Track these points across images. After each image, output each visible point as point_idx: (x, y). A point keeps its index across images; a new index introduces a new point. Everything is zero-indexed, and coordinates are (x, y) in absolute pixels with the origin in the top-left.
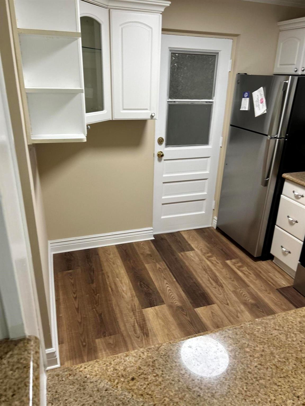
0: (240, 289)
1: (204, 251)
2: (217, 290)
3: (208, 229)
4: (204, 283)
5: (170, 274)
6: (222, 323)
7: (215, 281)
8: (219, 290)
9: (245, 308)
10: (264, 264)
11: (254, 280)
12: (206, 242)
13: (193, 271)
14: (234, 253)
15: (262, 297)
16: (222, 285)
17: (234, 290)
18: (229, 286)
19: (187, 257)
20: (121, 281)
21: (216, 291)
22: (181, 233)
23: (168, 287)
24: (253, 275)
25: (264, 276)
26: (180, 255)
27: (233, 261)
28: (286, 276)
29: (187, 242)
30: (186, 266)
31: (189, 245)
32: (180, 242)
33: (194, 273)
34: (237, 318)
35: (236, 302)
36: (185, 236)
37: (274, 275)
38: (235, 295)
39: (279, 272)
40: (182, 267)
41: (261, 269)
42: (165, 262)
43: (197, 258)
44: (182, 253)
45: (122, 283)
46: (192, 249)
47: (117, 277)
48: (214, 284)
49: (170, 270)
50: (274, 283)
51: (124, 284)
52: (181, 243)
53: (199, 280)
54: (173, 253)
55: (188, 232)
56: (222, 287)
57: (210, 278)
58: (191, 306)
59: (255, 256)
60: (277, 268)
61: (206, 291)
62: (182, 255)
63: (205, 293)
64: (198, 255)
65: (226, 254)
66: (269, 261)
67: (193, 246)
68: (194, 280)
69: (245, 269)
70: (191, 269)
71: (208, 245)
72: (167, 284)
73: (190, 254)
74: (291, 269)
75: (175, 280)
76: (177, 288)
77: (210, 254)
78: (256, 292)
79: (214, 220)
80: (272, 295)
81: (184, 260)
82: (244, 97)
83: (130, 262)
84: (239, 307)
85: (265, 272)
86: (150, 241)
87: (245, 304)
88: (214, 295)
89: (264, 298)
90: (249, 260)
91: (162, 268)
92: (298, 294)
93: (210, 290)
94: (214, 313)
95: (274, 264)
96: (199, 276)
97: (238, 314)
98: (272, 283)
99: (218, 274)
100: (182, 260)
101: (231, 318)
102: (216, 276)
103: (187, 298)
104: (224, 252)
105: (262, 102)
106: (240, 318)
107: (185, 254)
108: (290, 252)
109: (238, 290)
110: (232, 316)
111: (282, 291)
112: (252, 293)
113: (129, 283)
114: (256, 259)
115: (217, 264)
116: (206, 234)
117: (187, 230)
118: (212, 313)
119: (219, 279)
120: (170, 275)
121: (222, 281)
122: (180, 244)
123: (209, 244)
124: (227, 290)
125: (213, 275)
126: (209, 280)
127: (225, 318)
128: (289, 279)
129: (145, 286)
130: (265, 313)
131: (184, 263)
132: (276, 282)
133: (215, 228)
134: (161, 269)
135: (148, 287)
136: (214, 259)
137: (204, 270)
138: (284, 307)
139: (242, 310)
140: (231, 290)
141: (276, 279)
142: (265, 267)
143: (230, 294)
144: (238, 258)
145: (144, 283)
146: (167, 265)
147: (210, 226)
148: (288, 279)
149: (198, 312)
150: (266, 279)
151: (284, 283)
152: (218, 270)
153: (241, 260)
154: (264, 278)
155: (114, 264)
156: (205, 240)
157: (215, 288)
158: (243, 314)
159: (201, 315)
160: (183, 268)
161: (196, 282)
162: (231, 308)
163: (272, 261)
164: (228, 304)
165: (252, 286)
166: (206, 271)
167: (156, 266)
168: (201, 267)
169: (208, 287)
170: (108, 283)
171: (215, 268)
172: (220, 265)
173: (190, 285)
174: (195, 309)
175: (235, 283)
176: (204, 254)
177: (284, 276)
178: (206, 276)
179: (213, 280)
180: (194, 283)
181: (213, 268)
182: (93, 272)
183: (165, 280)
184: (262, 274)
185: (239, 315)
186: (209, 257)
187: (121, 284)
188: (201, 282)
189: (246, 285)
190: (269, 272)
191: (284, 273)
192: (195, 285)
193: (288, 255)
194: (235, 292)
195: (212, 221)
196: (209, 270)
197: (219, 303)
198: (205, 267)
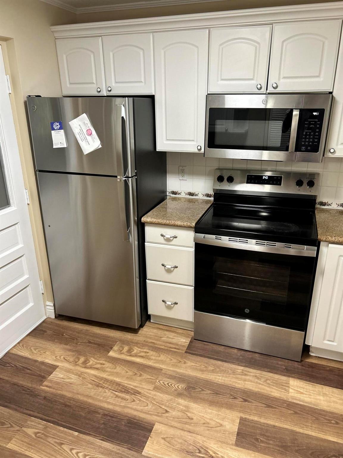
0: (157, 381)
1: (71, 360)
2: (138, 402)
3: (44, 324)
4: (115, 405)
5: (60, 430)
6: (186, 443)
7: (125, 392)
8: (140, 400)
9: (185, 400)
10: (147, 331)
11: (157, 358)
12: (61, 343)
13: (85, 399)
14: (106, 338)
15: (184, 372)
16: (137, 391)
17: (154, 386)
18: (146, 386)
19: (58, 383)
21: (138, 404)
22: (15, 351)
23: (77, 453)
24: (151, 353)
25: (161, 345)
26: (45, 387)
27: (116, 348)
28: (177, 331)
29: (36, 361)
30: (70, 399)
31: (43, 363)
32: (26, 368)
33: (90, 401)
34: (192, 421)
35: (171, 400)
36: (25, 353)
37: (168, 337)
38: (160, 393)
39: (167, 330)
40: (66, 406)
41: (150, 338)
42: (35, 417)
43: (72, 376)
44: (45, 383)
46: (54, 368)
48: (127, 397)
49: (53, 423)
50: (177, 347)
52: (29, 369)
53: (105, 405)
54: (33, 393)
55: (21, 344)
56: (139, 393)
57: (115, 392)
58: (135, 453)
59: (136, 328)
60: (161, 327)
61: (129, 416)
62: (47, 386)
63: (130, 418)
64: (68, 371)
65: (99, 345)
66: (148, 323)
67: (50, 360)
68: (100, 411)
69: (136, 350)
70: (81, 398)
71: (68, 347)
72: (71, 450)
73: (57, 376)
74: (178, 320)
75: (76, 434)
76: (92, 444)
77: (82, 359)
78: (174, 371)
79: (48, 307)
80: (189, 363)
81: (59, 392)
82: (54, 129)
84: (178, 404)
85: (157, 340)
87: (180, 395)
88: (141, 411)
89: (187, 373)
90: (129, 336)
91: (40, 431)
92: (205, 344)
93: (132, 408)
94: (167, 437)
95: (155, 324)
96: (100, 401)
97: (187, 414)
98: (175, 348)
99: (118, 380)
100: (55, 395)
101: (187, 426)
102: (118, 384)
103: (118, 447)
104: (94, 343)
105: (90, 134)
106: (195, 418)
107: (51, 381)
108: (176, 303)
109: (158, 384)
110: (186, 423)
111: (191, 350)
112: (171, 375)
114: (134, 331)
115: (104, 366)
116: (49, 332)
117: (19, 343)
118: (164, 439)
119: (126, 385)
120: (62, 432)
121: (132, 384)
122: (29, 371)
123: (66, 344)
124: (147, 393)
125: (114, 386)
126: (117, 396)
127: (182, 433)
128: (182, 332)
130: (205, 390)
131: (63, 396)
132: (177, 345)
133: (53, 317)
134: (39, 433)
136: (92, 361)
137: (98, 386)
138: (211, 368)
139: (185, 406)
140: (152, 389)
141: (174, 341)
142: (151, 333)
143: (155, 395)
144: (117, 342)
146: (41, 419)
147: (45, 318)
148: (182, 333)
149: (149, 454)
150: (166, 348)
151: (184, 341)
152: (112, 374)
153: (124, 342)
154: (163, 347)
156: (57, 342)
157: (134, 401)
158: (191, 411)
159: (157, 455)
160: (69, 406)
161: (106, 413)
162: (174, 413)
163: (150, 321)
164: (167, 411)
165: (163, 366)
166: (101, 387)
167: (27, 435)
168: (90, 386)
169: (124, 407)
171: (107, 373)
172: (107, 365)
173: (104, 423)
174: (143, 453)
175: (146, 376)
176: (75, 363)
177: (176, 332)
178: (108, 393)
179: (121, 391)
180: (105, 415)
181: (104, 375)
183: (63, 446)
184: (156, 344)
185: (189, 414)
186: (85, 363)
188: (110, 407)
189: (157, 371)
190: (161, 337)
191: (173, 329)
192: (109, 418)
193: (174, 307)
194: (156, 388)
195: (45, 310)
196: (103, 381)
197: (158, 418)
198: (94, 381)
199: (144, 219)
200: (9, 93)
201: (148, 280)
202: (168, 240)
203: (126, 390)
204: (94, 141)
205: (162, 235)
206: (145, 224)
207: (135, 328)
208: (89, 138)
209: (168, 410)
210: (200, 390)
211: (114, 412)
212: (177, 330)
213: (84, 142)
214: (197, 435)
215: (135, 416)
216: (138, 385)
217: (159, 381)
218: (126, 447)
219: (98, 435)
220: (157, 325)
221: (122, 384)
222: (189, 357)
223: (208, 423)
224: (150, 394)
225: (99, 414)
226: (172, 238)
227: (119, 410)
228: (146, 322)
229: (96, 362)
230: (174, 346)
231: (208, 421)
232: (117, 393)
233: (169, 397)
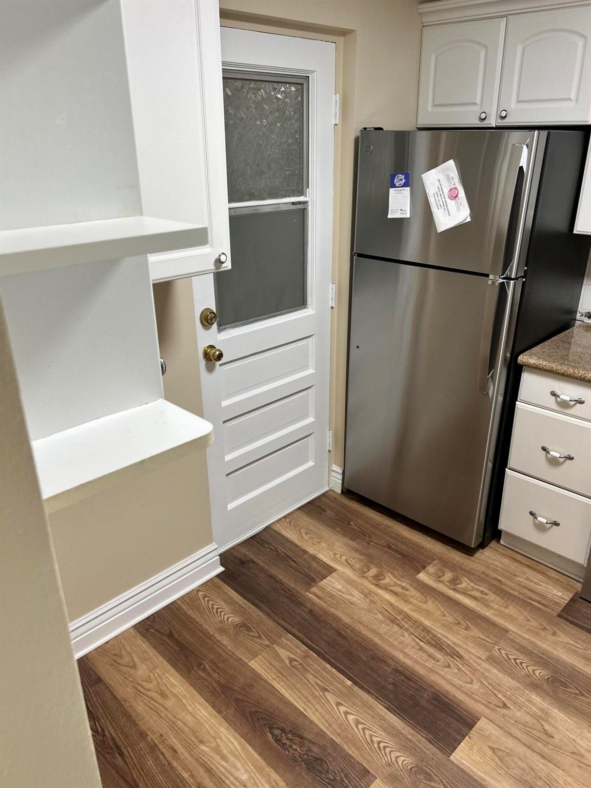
0: (496, 648)
1: (357, 566)
2: (456, 671)
3: (324, 499)
4: (416, 661)
5: (325, 668)
6: (533, 773)
7: (435, 647)
8: (459, 669)
9: (544, 700)
10: (489, 556)
11: (503, 609)
12: (344, 535)
13: (370, 635)
14: (419, 548)
15: (550, 649)
16: (458, 652)
17: (488, 654)
18: (473, 649)
19: (332, 596)
20: (217, 750)
21: (456, 674)
22: (278, 528)
23: (346, 713)
24: (492, 597)
25: (513, 589)
26: (312, 595)
27: (431, 569)
28: (549, 574)
29: (305, 552)
30: (347, 626)
31: (314, 558)
32: (290, 558)
33: (377, 640)
34: (549, 740)
35: (516, 689)
36: (290, 534)
37: (528, 579)
38: (498, 670)
39: (528, 566)
40: (340, 634)
41: (495, 571)
42: (294, 635)
43: (355, 592)
44: (314, 589)
45: (224, 758)
46: (330, 570)
47: (201, 742)
48: (439, 656)
49: (318, 653)
50: (544, 602)
51: (232, 759)
52: (294, 561)
53: (401, 657)
54: (295, 599)
55: (288, 520)
56: (461, 657)
57: (418, 641)
58: (438, 751)
59: (472, 547)
60: (519, 557)
61: (437, 688)
62: (316, 595)
63: (437, 691)
64: (350, 582)
65: (404, 556)
66: (493, 544)
67: (324, 557)
68: (390, 662)
69: (465, 583)
70: (365, 632)
71: (354, 544)
72: (338, 704)
73: (332, 583)
74: (553, 553)
75: (349, 683)
76: (370, 707)
77: (374, 571)
78: (531, 642)
79: (333, 474)
80: (563, 638)
81: (332, 610)
82: (394, 186)
83: (204, 670)
84: (530, 701)
85: (507, 578)
86: (217, 580)
87: (534, 686)
88: (459, 689)
89: (555, 652)
90: (456, 556)
91: (297, 659)
93: (443, 677)
94: (499, 749)
96: (392, 646)
97: (543, 725)
98: (539, 602)
99: (427, 623)
100: (326, 613)
101: (539, 744)
102: (427, 630)
103: (412, 731)
104: (397, 551)
105: (455, 197)
106: (557, 737)
107: (322, 589)
108: (556, 524)
109: (496, 653)
110: (538, 739)
111: (570, 615)
112: (523, 647)
113: (244, 748)
114: (469, 551)
115: (407, 592)
116: (329, 513)
117: (285, 517)
118: (493, 749)
119: (439, 635)
120: (329, 672)
121: (451, 638)
122: (293, 564)
123: (352, 539)
124: (475, 661)
125: (419, 630)
126: (421, 649)
127: (529, 753)
128: (558, 578)
129: (291, 740)
130: (586, 695)
131: (337, 619)
132: (544, 597)
133: (339, 490)
134: (295, 660)
135: (302, 738)
136: (388, 579)
137: (392, 621)
139: (542, 710)
140: (484, 658)
141: (538, 588)
142: (497, 563)
143: (487, 670)
144: (435, 560)
145: (283, 730)
146: (301, 641)
147: (326, 489)
148: (557, 580)
150: (521, 597)
151: (560, 594)
152: (419, 609)
153: (446, 564)
154: (516, 593)
155: (163, 695)
156: (339, 532)
157: (449, 666)
158: (553, 722)
159: (475, 770)
160: (344, 637)
161: (400, 668)
162: (519, 714)
163: (498, 541)
164: (505, 706)
165: (511, 627)
166: (397, 625)
167: (277, 657)
168: (380, 616)
169: (432, 670)
170: (186, 775)
171: (411, 606)
172: (413, 592)
173: (393, 684)
174: (452, 758)
175: (475, 632)
176: (363, 574)
177: (545, 574)
178: (407, 639)
179: (429, 643)
180: (397, 671)
181: (406, 608)
182: (122, 755)
183: (326, 693)
184: (505, 585)
185: (547, 727)
186: (377, 577)
187: (223, 763)
188: (408, 662)
189: (498, 630)
190: (515, 575)
191: (539, 567)
192: (402, 678)
193: (552, 529)
194: (491, 659)
195: (329, 478)
196: (402, 616)
197: (487, 711)
198: (387, 611)
199: (523, 359)
200: (334, 123)
201: (509, 469)
202: (564, 405)
203: (438, 645)
204: (458, 210)
205: (553, 394)
206: (524, 368)
207: (469, 545)
208: (451, 204)
209: (508, 705)
210: (578, 692)
211: (413, 672)
212: (547, 571)
213: (441, 210)
214: (557, 769)
215: (448, 692)
216: (461, 643)
217: (499, 650)
218: (424, 735)
219: (382, 699)
220: (510, 552)
221: (433, 632)
222: (566, 627)
223: (583, 756)
224: (479, 665)
225: (389, 666)
226: (572, 403)
227: (421, 673)
228: (491, 542)
229: (395, 583)
230: (537, 598)
231: (583, 752)
232: (422, 643)
233: (515, 684)
